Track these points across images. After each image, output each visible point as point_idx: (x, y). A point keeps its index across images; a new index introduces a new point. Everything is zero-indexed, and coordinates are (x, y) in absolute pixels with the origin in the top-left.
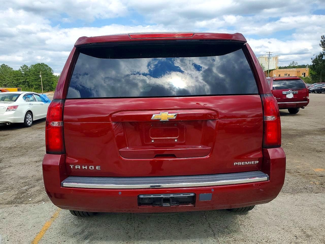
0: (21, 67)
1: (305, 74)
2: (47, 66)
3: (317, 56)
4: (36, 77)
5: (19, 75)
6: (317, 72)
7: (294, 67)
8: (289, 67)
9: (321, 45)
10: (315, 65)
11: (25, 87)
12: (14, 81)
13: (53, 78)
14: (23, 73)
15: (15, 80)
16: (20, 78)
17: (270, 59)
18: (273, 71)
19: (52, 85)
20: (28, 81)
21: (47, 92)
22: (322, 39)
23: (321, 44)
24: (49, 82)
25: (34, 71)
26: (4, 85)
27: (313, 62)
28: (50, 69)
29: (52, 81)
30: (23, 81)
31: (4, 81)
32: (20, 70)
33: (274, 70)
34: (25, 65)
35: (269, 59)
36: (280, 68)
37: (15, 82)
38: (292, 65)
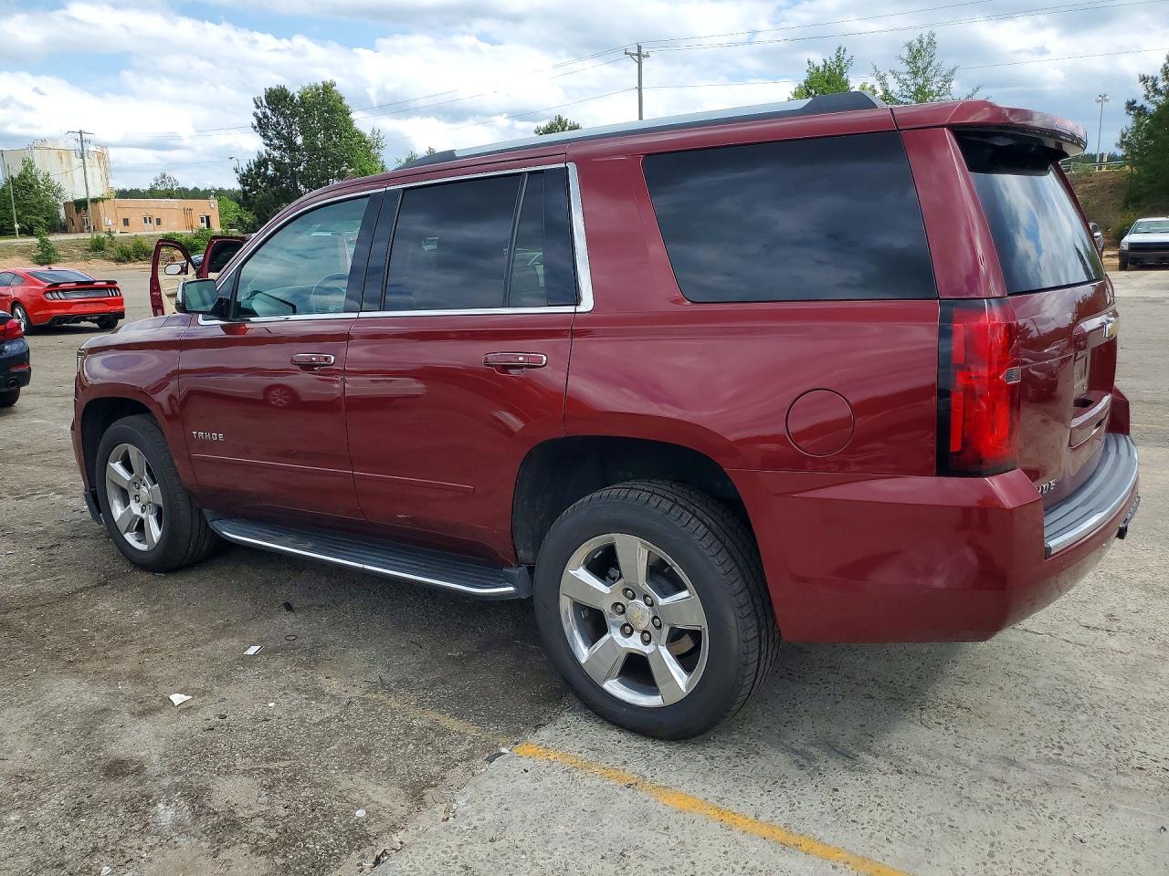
1: (208, 218)
3: (252, 162)
6: (258, 216)
7: (169, 194)
8: (152, 193)
9: (255, 127)
10: (250, 191)
17: (86, 158)
18: (101, 204)
22: (258, 107)
23: (256, 123)
27: (243, 181)
33: (103, 200)
35: (82, 157)
36: (123, 194)
38: (162, 188)
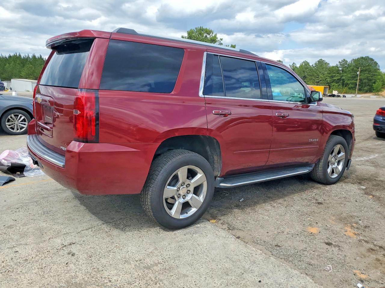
0: (340, 62)
2: (372, 60)
4: (354, 74)
5: (334, 72)
11: (338, 86)
12: (327, 79)
13: (376, 75)
14: (341, 69)
15: (329, 77)
16: (334, 74)
19: (373, 84)
20: (343, 79)
21: (365, 93)
24: (370, 80)
25: (354, 66)
26: (316, 83)
28: (376, 64)
29: (375, 80)
30: (337, 78)
31: (318, 78)
32: (337, 66)
34: (344, 60)
37: (329, 80)
